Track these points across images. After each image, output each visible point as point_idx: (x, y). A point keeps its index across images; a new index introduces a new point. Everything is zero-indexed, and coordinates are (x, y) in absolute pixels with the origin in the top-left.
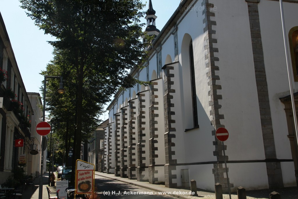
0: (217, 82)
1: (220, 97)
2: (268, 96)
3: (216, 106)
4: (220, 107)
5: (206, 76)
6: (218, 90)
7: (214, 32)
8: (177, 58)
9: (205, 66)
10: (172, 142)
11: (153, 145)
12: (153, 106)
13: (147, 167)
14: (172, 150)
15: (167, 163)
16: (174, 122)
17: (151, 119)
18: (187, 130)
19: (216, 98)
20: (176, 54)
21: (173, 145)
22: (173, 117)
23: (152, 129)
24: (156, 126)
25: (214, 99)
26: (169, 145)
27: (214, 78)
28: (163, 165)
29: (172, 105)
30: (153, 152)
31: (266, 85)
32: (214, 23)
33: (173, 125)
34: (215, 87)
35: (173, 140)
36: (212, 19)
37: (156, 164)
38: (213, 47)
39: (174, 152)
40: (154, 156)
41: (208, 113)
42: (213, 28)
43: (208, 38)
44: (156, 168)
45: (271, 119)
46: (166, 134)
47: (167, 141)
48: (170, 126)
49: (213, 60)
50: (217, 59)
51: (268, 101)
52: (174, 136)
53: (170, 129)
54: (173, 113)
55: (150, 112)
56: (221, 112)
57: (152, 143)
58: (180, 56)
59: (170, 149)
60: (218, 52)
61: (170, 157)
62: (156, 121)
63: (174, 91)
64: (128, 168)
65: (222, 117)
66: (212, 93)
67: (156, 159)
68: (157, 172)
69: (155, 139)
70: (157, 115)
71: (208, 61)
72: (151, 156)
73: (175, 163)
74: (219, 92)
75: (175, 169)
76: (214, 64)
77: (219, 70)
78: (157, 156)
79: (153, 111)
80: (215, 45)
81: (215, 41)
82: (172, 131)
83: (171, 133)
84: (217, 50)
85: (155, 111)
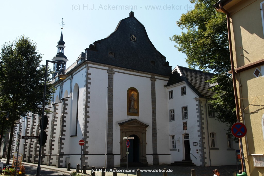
0: (88, 114)
1: (88, 122)
2: (113, 122)
3: (86, 126)
4: (88, 127)
5: (83, 110)
6: (88, 118)
7: (89, 88)
8: (70, 94)
9: (83, 105)
10: (62, 142)
11: (51, 143)
12: (54, 119)
13: (47, 156)
14: (62, 147)
15: (58, 154)
16: (65, 131)
17: (52, 127)
18: (71, 136)
19: (86, 122)
20: (71, 92)
21: (63, 144)
22: (64, 128)
23: (52, 133)
24: (55, 131)
25: (85, 123)
26: (60, 144)
27: (87, 112)
28: (56, 155)
29: (65, 121)
30: (51, 147)
31: (113, 116)
32: (90, 83)
33: (64, 133)
34: (86, 117)
35: (63, 141)
36: (89, 81)
37: (52, 154)
38: (88, 96)
39: (63, 148)
40: (51, 149)
41: (82, 129)
42: (89, 86)
43: (86, 91)
44: (52, 157)
45: (112, 134)
46: (60, 138)
47: (60, 142)
48: (62, 133)
49: (87, 102)
50: (89, 102)
51: (113, 125)
52: (64, 139)
53: (62, 135)
54: (65, 126)
55: (52, 123)
56: (88, 129)
57: (51, 141)
58: (72, 93)
59: (61, 146)
60: (90, 98)
61: (60, 151)
62: (55, 128)
63: (67, 113)
64: (33, 156)
65: (88, 132)
66: (84, 119)
67: (52, 151)
68: (52, 159)
69: (53, 139)
70: (56, 125)
71: (84, 102)
72: (50, 149)
73: (62, 154)
74: (88, 119)
75: (62, 157)
76: (87, 105)
77: (89, 108)
78: (53, 149)
79: (54, 122)
80: (89, 95)
81: (89, 93)
82: (63, 136)
83: (63, 137)
84: (89, 98)
85: (55, 122)
